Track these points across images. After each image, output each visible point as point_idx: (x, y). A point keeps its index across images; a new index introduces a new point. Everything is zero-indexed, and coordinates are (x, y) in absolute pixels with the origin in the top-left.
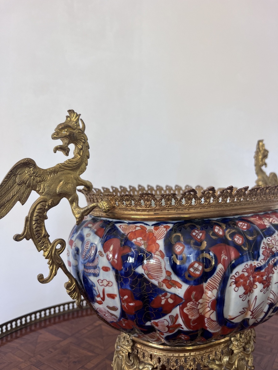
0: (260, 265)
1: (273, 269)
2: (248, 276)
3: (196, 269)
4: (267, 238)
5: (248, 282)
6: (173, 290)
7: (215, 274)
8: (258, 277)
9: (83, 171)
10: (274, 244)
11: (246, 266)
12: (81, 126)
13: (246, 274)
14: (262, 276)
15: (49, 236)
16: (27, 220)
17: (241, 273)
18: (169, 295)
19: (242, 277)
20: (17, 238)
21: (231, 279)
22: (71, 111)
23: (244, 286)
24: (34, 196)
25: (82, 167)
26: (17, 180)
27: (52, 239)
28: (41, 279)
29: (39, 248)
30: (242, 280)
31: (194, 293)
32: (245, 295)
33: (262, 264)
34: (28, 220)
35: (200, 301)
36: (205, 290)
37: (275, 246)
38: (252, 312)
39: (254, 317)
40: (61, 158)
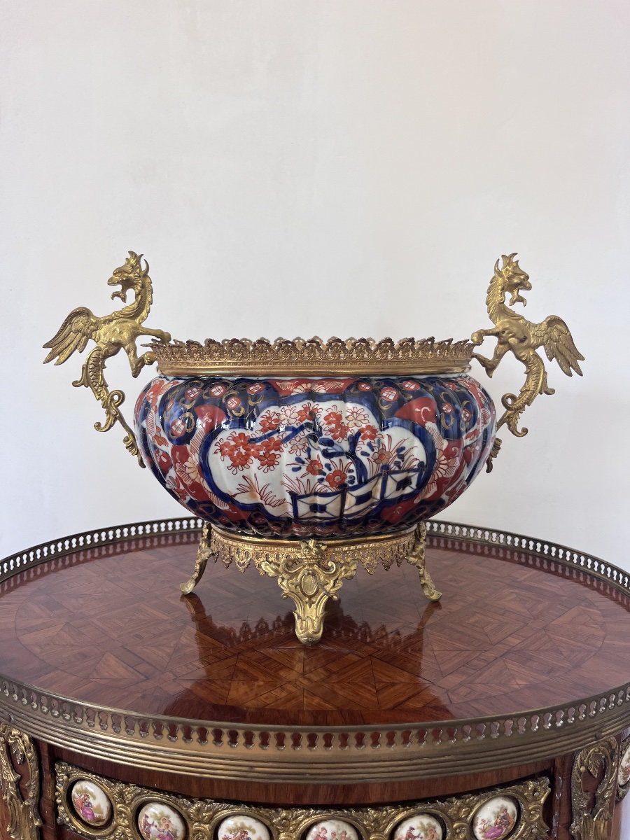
0: (255, 437)
1: (282, 446)
2: (236, 447)
3: (178, 428)
4: (282, 407)
5: (236, 452)
6: (163, 448)
7: (195, 436)
8: (252, 450)
9: (143, 319)
10: (289, 415)
11: (234, 434)
12: (144, 267)
13: (233, 443)
14: (258, 450)
15: (107, 386)
16: (83, 368)
17: (225, 440)
18: (161, 453)
19: (226, 445)
20: (75, 384)
21: (216, 445)
22: (131, 253)
23: (231, 456)
24: (91, 345)
25: (144, 313)
26: (73, 329)
27: (110, 389)
28: (98, 426)
29: (97, 397)
30: (227, 449)
31: (178, 453)
32: (234, 468)
33: (258, 436)
34: (85, 368)
35: (186, 463)
36: (190, 453)
37: (288, 418)
38: (260, 494)
39: (268, 502)
40: (118, 305)
